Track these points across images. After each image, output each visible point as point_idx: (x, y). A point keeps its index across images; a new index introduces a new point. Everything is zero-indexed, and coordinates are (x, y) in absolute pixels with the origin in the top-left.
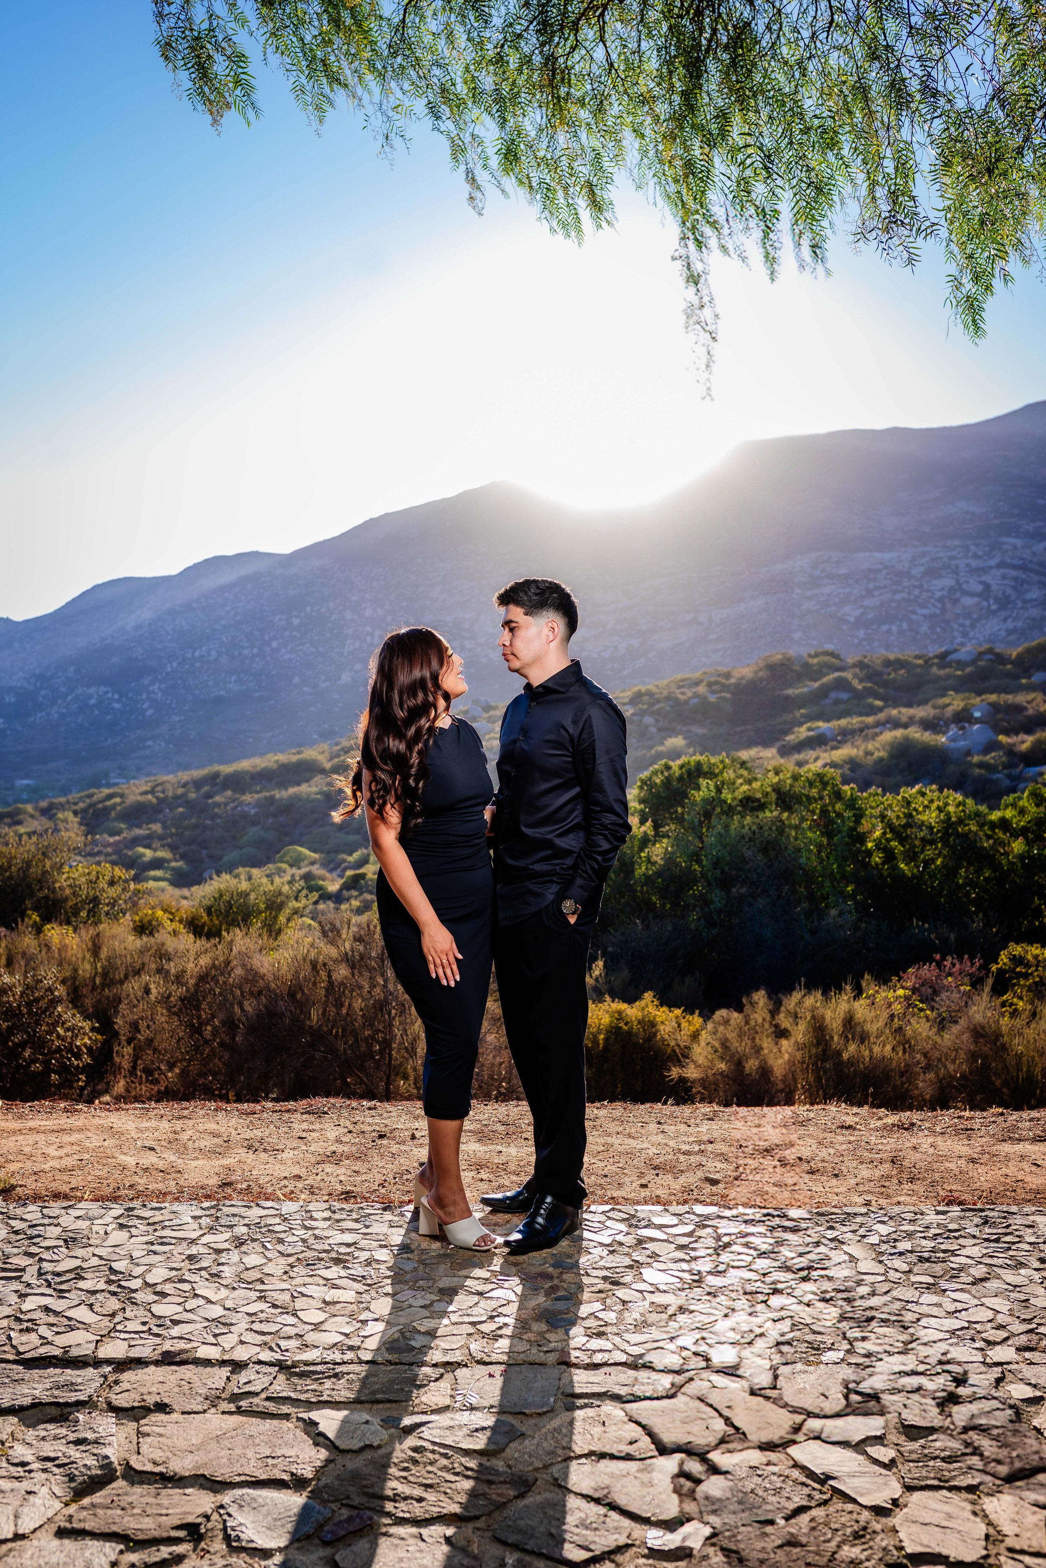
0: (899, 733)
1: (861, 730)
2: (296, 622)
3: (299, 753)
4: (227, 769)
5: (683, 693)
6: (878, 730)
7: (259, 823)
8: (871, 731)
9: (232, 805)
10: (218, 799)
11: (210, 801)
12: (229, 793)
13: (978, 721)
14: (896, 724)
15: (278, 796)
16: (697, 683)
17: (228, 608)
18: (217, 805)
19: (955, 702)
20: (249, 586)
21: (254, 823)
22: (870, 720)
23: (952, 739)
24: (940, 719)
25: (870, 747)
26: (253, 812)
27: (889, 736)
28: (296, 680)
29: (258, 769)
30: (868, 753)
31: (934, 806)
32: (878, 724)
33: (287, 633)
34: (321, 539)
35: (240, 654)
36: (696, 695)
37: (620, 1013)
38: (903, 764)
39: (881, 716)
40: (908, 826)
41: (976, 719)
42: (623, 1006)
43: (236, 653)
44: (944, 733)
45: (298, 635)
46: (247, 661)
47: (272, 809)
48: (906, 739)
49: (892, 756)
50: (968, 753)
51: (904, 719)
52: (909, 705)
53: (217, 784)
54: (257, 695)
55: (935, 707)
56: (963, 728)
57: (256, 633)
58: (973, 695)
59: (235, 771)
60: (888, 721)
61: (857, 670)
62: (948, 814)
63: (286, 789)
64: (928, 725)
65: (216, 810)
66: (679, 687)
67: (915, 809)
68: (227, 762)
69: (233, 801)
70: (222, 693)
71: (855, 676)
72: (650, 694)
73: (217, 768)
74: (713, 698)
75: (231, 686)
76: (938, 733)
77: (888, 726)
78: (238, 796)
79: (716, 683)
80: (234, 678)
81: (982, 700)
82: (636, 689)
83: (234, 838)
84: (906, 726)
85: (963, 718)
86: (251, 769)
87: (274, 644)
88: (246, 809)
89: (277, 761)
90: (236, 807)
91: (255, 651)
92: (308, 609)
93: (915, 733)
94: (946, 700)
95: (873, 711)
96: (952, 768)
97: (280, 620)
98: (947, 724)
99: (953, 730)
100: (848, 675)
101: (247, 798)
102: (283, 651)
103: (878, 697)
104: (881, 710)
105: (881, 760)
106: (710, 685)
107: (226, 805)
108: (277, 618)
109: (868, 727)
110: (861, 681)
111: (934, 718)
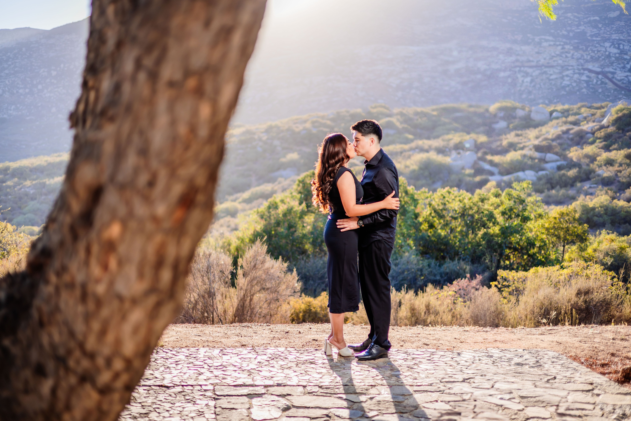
0: (423, 156)
1: (401, 153)
2: (54, 73)
3: (59, 156)
4: (14, 165)
5: (297, 127)
6: (411, 153)
7: (35, 199)
8: (407, 154)
9: (18, 187)
10: (9, 183)
11: (4, 184)
12: (16, 179)
13: (468, 149)
14: (422, 150)
15: (48, 183)
16: (305, 121)
17: (10, 63)
18: (9, 187)
19: (455, 138)
20: (24, 49)
21: (33, 199)
22: (406, 147)
23: (454, 160)
24: (446, 147)
25: (408, 163)
26: (32, 192)
27: (419, 157)
28: (54, 110)
29: (35, 165)
30: (406, 167)
31: (457, 199)
32: (411, 149)
33: (48, 80)
34: (71, 22)
35: (17, 92)
36: (305, 129)
37: (310, 302)
38: (426, 173)
39: (413, 145)
40: (444, 209)
41: (467, 148)
42: (311, 299)
43: (15, 92)
44: (449, 156)
45: (55, 82)
46: (22, 97)
47: (44, 191)
48: (429, 159)
49: (421, 169)
50: (463, 168)
51: (426, 147)
52: (428, 138)
53: (8, 174)
54: (28, 118)
55: (443, 140)
56: (459, 153)
57: (28, 79)
58: (465, 134)
59: (20, 166)
60: (417, 148)
61: (399, 117)
62: (464, 204)
63: (53, 178)
64: (440, 151)
65: (8, 190)
66: (295, 123)
67: (448, 201)
68: (14, 160)
69: (19, 185)
70: (5, 116)
71: (398, 120)
72: (277, 127)
73: (7, 164)
74: (314, 131)
75: (11, 112)
76: (446, 155)
77: (417, 150)
78: (22, 181)
79: (316, 122)
80: (13, 107)
81: (471, 137)
82: (269, 123)
83: (20, 208)
84: (427, 151)
85: (459, 147)
86: (30, 165)
87: (40, 87)
88: (27, 190)
89: (46, 161)
90: (21, 189)
91: (27, 90)
92: (62, 66)
93: (433, 156)
94: (450, 136)
95: (407, 141)
96: (453, 177)
97: (44, 71)
98: (450, 150)
99: (454, 154)
100: (394, 120)
101: (28, 183)
102: (45, 91)
103: (410, 133)
104: (412, 141)
105: (414, 171)
106: (313, 123)
107: (14, 187)
108: (42, 71)
109: (405, 151)
110: (401, 123)
111: (443, 147)
